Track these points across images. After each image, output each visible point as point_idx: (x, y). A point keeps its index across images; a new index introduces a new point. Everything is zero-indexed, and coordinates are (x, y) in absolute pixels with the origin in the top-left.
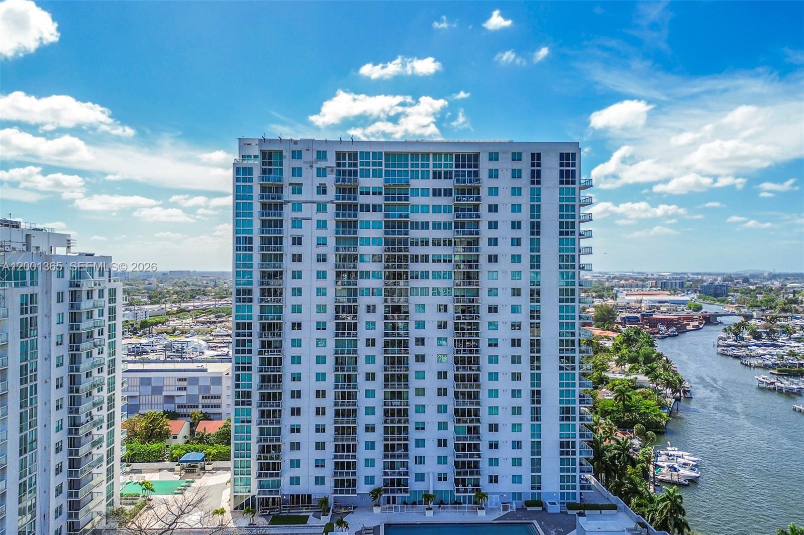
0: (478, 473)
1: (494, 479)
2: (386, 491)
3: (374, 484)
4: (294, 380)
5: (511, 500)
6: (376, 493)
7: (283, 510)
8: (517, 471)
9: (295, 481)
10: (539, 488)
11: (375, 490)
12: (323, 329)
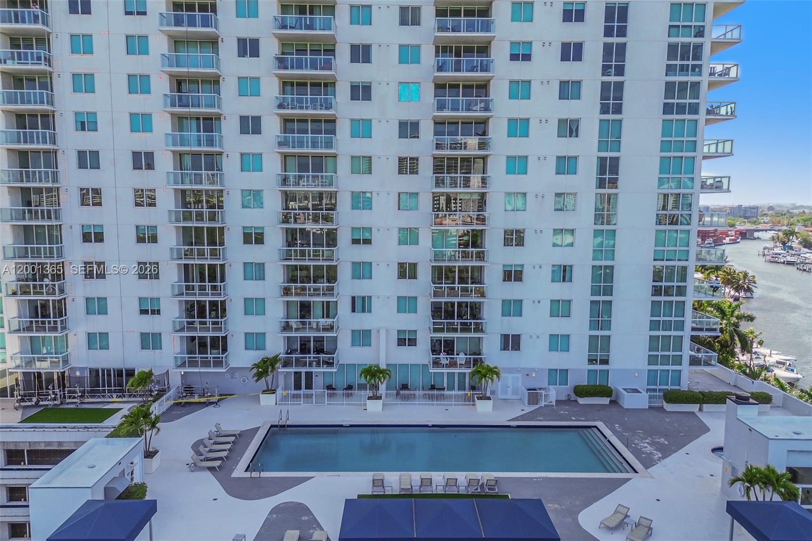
0: (479, 329)
1: (511, 342)
2: (286, 364)
3: (264, 349)
4: (83, 129)
5: (545, 385)
6: (265, 368)
7: (70, 397)
8: (560, 326)
9: (97, 340)
10: (605, 362)
11: (264, 361)
12: (139, 13)
